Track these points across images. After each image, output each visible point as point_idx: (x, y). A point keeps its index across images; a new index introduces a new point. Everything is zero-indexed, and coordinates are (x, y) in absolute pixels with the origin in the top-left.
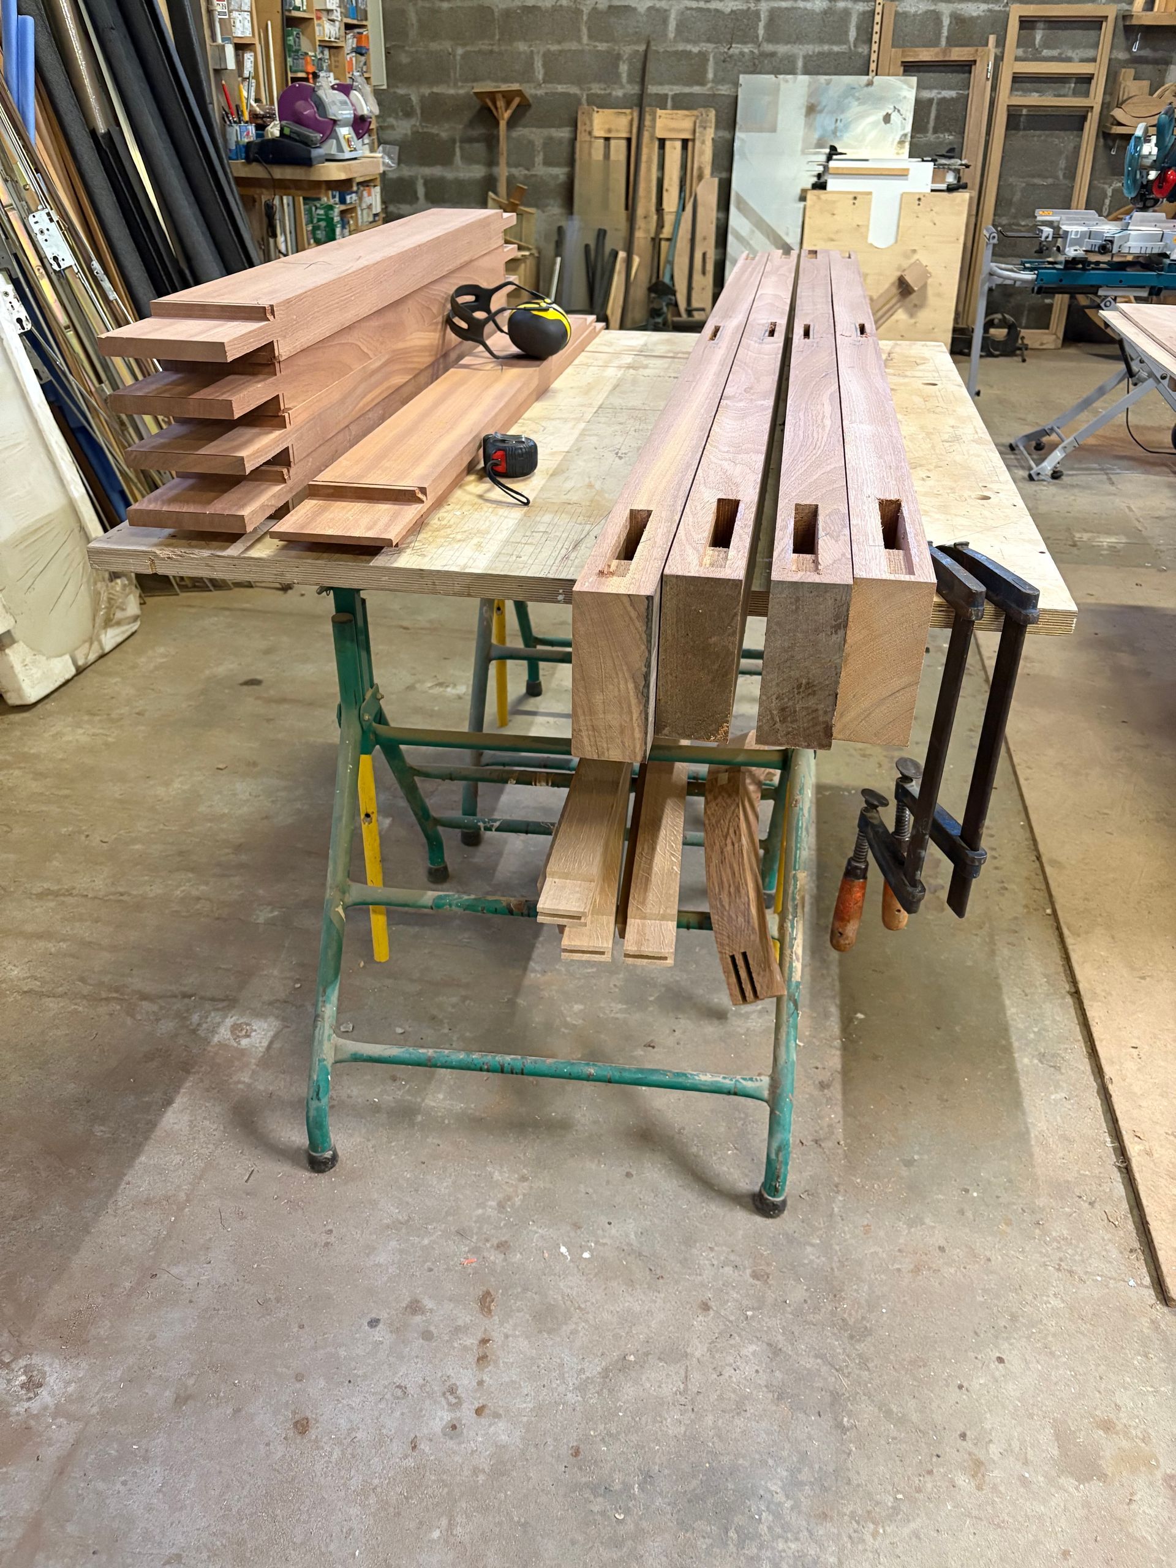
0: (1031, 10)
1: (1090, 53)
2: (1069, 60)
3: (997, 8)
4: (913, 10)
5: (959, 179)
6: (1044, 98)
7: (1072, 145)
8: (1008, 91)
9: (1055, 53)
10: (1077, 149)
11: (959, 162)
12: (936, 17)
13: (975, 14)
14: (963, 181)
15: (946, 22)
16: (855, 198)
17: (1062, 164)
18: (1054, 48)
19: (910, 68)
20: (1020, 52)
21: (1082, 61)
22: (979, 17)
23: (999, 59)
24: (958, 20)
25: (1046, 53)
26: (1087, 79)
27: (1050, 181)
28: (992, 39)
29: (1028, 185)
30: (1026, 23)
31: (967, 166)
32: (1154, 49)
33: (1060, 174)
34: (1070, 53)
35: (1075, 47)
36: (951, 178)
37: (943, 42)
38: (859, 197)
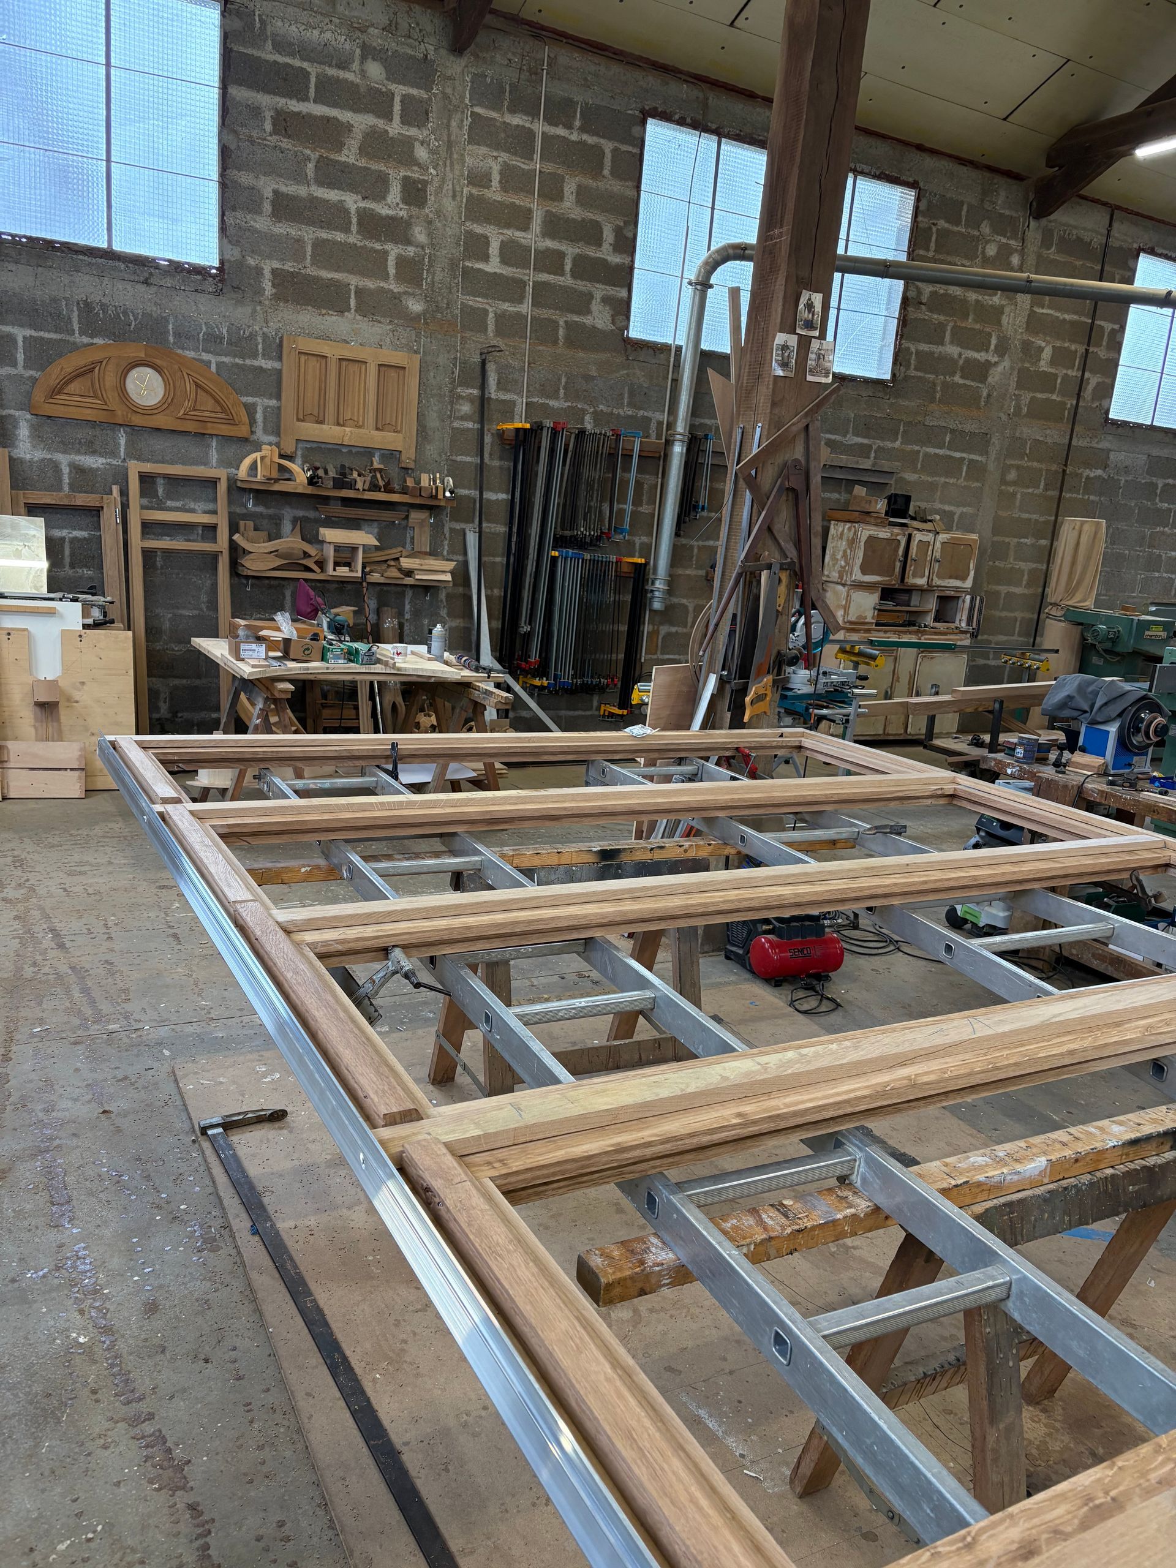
0: (148, 467)
1: (211, 506)
2: (193, 511)
3: (115, 462)
4: (28, 457)
5: (105, 614)
6: (174, 542)
7: (209, 582)
8: (139, 535)
9: (179, 504)
10: (214, 586)
11: (102, 599)
12: (56, 467)
13: (94, 466)
14: (110, 617)
15: (66, 470)
16: (9, 634)
17: (204, 598)
18: (178, 500)
19: (32, 510)
20: (145, 501)
21: (205, 512)
22: (98, 469)
23: (125, 507)
24: (79, 471)
25: (169, 503)
26: (213, 528)
27: (196, 612)
28: (115, 489)
29: (175, 615)
30: (146, 479)
31: (112, 603)
32: (267, 507)
33: (204, 606)
34: (192, 505)
35: (195, 500)
36: (96, 613)
37: (66, 488)
38: (12, 633)
